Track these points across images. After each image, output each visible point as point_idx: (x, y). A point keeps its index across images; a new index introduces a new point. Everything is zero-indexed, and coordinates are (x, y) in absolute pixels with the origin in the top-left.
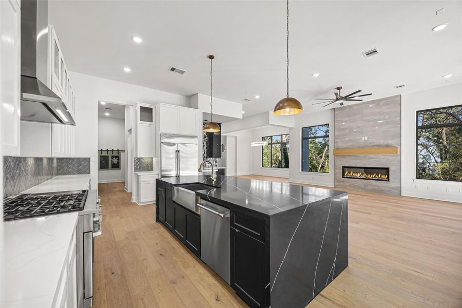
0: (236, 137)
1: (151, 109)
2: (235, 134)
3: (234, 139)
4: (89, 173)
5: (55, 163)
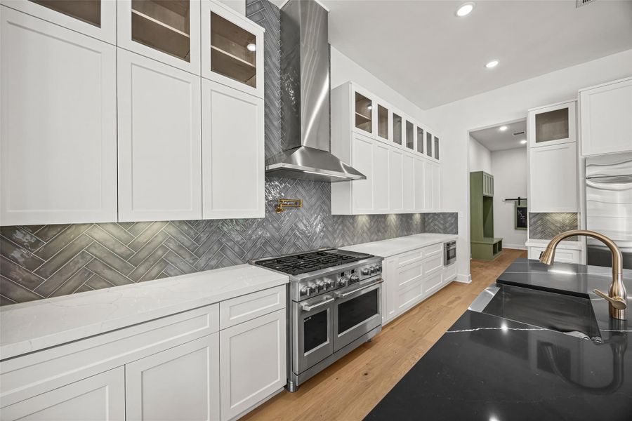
1: (565, 110)
4: (457, 233)
5: (417, 218)
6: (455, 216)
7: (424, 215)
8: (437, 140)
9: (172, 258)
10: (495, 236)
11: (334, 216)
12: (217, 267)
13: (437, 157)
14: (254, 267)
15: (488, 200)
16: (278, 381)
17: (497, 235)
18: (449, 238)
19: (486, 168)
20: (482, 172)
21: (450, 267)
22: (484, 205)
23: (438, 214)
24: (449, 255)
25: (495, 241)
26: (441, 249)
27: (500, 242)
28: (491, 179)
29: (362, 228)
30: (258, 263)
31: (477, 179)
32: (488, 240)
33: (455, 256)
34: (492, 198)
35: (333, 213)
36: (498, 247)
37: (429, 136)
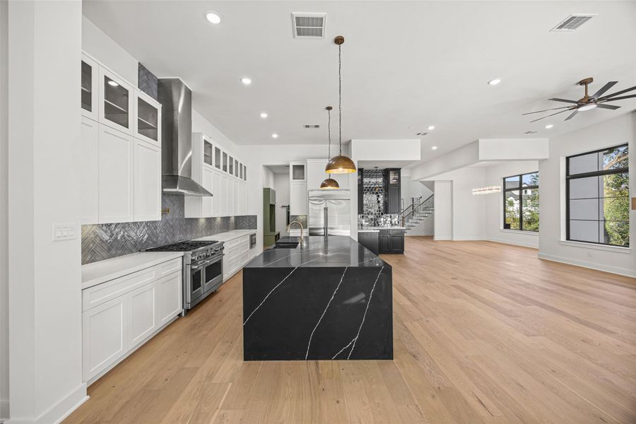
0: (452, 181)
1: (303, 166)
2: (448, 176)
3: (449, 184)
4: (256, 229)
5: (232, 220)
6: (255, 217)
7: (236, 217)
8: (245, 167)
9: (98, 249)
10: (276, 230)
11: (186, 219)
12: (122, 255)
13: (245, 179)
14: (145, 253)
15: (272, 207)
16: (179, 309)
17: (277, 230)
18: (252, 231)
19: (272, 187)
20: (269, 189)
21: (253, 249)
22: (270, 209)
23: (246, 217)
24: (253, 243)
25: (276, 233)
26: (248, 238)
27: (279, 234)
28: (274, 192)
29: (202, 227)
30: (147, 251)
31: (267, 193)
32: (272, 233)
33: (255, 243)
34: (274, 205)
35: (186, 217)
36: (278, 236)
37: (241, 165)
